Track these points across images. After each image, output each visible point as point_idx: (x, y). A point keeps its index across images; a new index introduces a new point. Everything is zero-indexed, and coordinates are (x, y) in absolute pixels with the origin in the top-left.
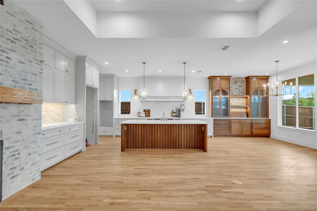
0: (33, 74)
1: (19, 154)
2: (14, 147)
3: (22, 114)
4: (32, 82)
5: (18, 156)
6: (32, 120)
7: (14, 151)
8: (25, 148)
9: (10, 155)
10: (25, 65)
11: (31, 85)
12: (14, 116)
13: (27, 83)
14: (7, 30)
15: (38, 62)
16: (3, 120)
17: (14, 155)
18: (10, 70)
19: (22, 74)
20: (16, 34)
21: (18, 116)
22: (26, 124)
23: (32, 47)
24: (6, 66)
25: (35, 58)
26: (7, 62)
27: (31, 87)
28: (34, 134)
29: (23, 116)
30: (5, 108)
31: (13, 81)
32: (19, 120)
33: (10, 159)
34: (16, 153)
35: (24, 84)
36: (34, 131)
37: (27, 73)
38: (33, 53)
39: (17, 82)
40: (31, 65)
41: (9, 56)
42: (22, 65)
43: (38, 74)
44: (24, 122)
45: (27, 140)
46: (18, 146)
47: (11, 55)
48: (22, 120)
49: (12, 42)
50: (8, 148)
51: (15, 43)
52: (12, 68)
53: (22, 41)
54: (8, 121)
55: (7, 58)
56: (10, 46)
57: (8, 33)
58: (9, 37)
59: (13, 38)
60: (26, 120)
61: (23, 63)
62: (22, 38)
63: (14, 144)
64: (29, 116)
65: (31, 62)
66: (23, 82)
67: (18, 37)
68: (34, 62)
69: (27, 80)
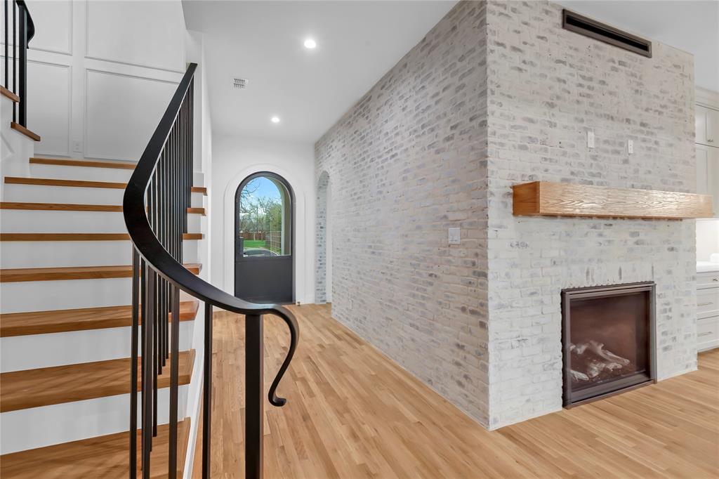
0: (684, 163)
2: (665, 296)
3: (672, 239)
4: (682, 177)
5: (670, 314)
6: (685, 250)
7: (665, 304)
8: (677, 301)
9: (663, 308)
10: (673, 148)
11: (682, 184)
12: (664, 242)
13: (677, 180)
14: (655, 96)
15: (689, 137)
16: (653, 248)
17: (666, 311)
19: (671, 166)
20: (663, 98)
21: (668, 241)
22: (676, 258)
23: (681, 111)
24: (654, 157)
25: (685, 130)
26: (655, 150)
27: (682, 187)
28: (687, 279)
29: (674, 242)
32: (669, 249)
33: (663, 316)
34: (667, 308)
35: (674, 184)
36: (686, 272)
37: (677, 162)
38: (683, 122)
39: (666, 182)
40: (680, 146)
41: (657, 139)
42: (670, 150)
43: (690, 161)
44: (675, 253)
45: (679, 287)
46: (669, 296)
47: (659, 136)
48: (672, 249)
49: (659, 113)
50: (661, 296)
51: (662, 113)
52: (660, 158)
53: (669, 107)
54: (659, 250)
55: (656, 143)
57: (656, 100)
59: (661, 106)
60: (676, 250)
61: (671, 145)
62: (669, 100)
63: (665, 291)
64: (680, 242)
65: (680, 140)
66: (672, 180)
67: (665, 101)
68: (684, 139)
69: (676, 176)
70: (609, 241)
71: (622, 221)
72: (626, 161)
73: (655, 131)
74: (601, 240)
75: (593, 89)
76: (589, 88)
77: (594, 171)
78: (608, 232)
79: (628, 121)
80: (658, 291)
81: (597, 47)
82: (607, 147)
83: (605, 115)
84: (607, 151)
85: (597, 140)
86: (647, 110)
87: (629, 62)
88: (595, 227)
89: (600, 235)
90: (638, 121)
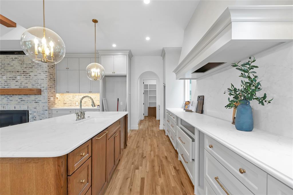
0: (42, 79)
1: (35, 118)
2: (33, 114)
3: (37, 100)
4: (41, 83)
5: (35, 119)
6: (42, 103)
7: (33, 116)
8: (38, 116)
9: (32, 117)
10: (37, 76)
11: (41, 85)
12: (33, 101)
13: (39, 84)
14: (29, 64)
15: (44, 72)
16: (29, 102)
17: (33, 118)
18: (30, 81)
19: (36, 81)
20: (33, 64)
21: (35, 100)
22: (39, 105)
23: (41, 66)
24: (29, 79)
25: (43, 71)
26: (29, 77)
27: (41, 86)
28: (43, 110)
29: (37, 101)
30: (29, 97)
31: (32, 85)
32: (35, 102)
33: (32, 119)
34: (34, 117)
35: (37, 85)
36: (43, 108)
37: (38, 80)
38: (42, 69)
39: (34, 85)
40: (40, 75)
41: (30, 75)
42: (36, 77)
43: (45, 79)
44: (38, 103)
45: (40, 112)
46: (35, 114)
47: (31, 74)
48: (37, 102)
49: (31, 68)
50: (31, 114)
51: (32, 68)
52: (31, 79)
53: (36, 66)
54: (31, 102)
55: (29, 76)
56: (31, 70)
57: (30, 65)
58: (30, 67)
59: (32, 66)
60: (39, 103)
61: (36, 76)
62: (36, 64)
63: (33, 113)
64: (40, 101)
65: (40, 74)
66: (37, 84)
67: (34, 65)
68: (42, 73)
69: (38, 83)
70: (11, 100)
71: (16, 96)
72: (17, 81)
73: (29, 73)
74: (8, 100)
75: (5, 66)
76: (4, 66)
77: (6, 84)
78: (11, 98)
79: (18, 72)
80: (30, 112)
81: (6, 56)
82: (10, 78)
83: (9, 72)
84: (10, 80)
85: (7, 77)
86: (26, 68)
87: (18, 57)
88: (6, 97)
89: (8, 99)
90: (22, 71)
